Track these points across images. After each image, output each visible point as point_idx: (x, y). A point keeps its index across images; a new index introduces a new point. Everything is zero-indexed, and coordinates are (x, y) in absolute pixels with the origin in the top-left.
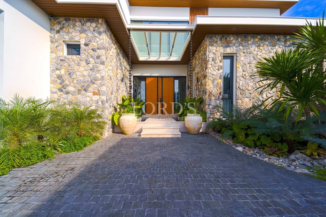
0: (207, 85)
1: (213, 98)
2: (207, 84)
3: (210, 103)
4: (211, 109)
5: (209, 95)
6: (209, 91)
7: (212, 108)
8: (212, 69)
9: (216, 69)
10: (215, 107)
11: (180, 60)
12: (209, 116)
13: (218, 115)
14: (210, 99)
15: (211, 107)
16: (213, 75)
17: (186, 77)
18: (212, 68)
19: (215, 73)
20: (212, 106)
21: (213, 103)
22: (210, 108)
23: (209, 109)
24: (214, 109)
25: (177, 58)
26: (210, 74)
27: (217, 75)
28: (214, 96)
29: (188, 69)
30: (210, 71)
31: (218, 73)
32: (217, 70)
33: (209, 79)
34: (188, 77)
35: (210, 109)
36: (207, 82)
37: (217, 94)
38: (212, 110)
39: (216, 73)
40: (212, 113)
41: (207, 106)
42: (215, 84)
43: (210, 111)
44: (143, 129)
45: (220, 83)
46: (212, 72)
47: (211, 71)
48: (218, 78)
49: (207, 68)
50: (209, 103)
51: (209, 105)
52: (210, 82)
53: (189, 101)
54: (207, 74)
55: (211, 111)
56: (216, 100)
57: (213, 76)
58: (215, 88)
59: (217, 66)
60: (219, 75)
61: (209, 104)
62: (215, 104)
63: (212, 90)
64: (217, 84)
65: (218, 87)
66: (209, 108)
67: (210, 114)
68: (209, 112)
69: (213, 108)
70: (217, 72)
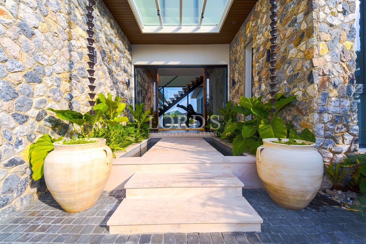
0: (315, 56)
1: (334, 93)
2: (316, 52)
3: (325, 107)
4: (328, 125)
5: (323, 85)
6: (323, 72)
7: (331, 121)
8: (327, 10)
9: (339, 12)
10: (338, 117)
11: (218, 31)
12: (321, 143)
13: (348, 141)
14: (326, 97)
15: (327, 117)
16: (331, 25)
17: (226, 66)
18: (327, 7)
19: (336, 22)
20: (331, 116)
21: (333, 106)
22: (326, 120)
23: (323, 125)
24: (336, 122)
25: (212, 27)
26: (322, 24)
27: (341, 27)
28: (335, 86)
29: (230, 51)
30: (322, 15)
31: (346, 21)
32: (340, 15)
33: (319, 39)
34: (230, 66)
35: (324, 123)
36: (315, 47)
37: (345, 80)
38: (331, 127)
39: (340, 23)
40: (330, 135)
41: (316, 116)
42: (338, 51)
43: (326, 130)
44: (127, 190)
45: (349, 48)
46: (329, 20)
47: (325, 15)
48: (346, 35)
49: (316, 8)
50: (320, 108)
51: (321, 113)
52: (323, 46)
53: (252, 104)
54: (315, 25)
55: (329, 130)
56: (340, 97)
57: (332, 28)
58: (336, 63)
59: (340, 3)
60: (347, 28)
61: (322, 109)
62: (338, 109)
63: (331, 69)
64: (343, 52)
65: (345, 60)
66: (321, 121)
67: (326, 138)
68: (322, 133)
69: (334, 122)
70: (342, 19)
